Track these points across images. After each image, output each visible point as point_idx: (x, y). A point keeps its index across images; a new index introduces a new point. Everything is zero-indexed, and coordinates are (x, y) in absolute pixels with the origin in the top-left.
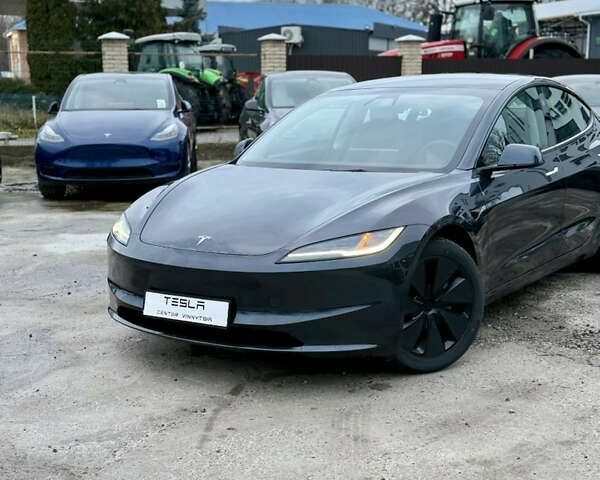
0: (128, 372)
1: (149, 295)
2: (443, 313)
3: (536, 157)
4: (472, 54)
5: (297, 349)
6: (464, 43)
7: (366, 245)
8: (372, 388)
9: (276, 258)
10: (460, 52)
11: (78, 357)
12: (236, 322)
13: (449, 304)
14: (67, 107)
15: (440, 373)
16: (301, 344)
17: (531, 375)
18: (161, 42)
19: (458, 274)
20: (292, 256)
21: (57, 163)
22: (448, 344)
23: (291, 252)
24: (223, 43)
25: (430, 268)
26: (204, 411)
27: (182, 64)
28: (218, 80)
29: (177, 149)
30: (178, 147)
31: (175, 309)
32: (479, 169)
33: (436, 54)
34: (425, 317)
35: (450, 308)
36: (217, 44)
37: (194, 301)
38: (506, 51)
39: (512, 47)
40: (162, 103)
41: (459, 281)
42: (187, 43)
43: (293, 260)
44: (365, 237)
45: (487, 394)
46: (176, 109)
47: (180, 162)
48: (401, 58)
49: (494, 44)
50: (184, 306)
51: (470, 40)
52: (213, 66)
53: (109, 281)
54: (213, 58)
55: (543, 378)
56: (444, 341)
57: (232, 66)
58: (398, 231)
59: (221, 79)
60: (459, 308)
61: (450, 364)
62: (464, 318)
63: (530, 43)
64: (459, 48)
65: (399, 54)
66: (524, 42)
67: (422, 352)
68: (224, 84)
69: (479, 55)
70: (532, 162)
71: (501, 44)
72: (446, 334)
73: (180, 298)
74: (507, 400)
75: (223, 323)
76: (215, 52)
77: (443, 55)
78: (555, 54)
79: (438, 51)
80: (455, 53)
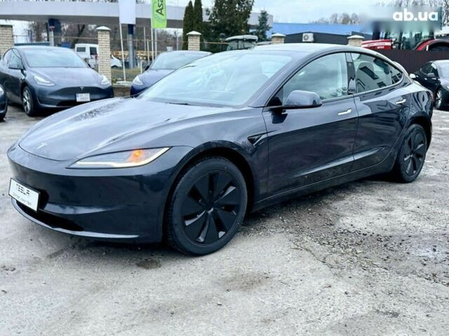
1: (12, 181)
2: (219, 212)
4: (395, 47)
5: (79, 233)
6: (391, 41)
9: (66, 164)
13: (223, 206)
19: (231, 184)
20: (79, 164)
22: (221, 234)
23: (79, 160)
31: (19, 194)
32: (271, 107)
33: (374, 47)
34: (206, 214)
35: (223, 208)
37: (25, 189)
39: (419, 44)
41: (231, 189)
42: (250, 41)
43: (78, 167)
50: (22, 192)
51: (394, 39)
56: (219, 231)
58: (164, 150)
60: (229, 208)
62: (233, 215)
64: (389, 44)
67: (202, 240)
69: (399, 48)
72: (220, 227)
73: (21, 186)
77: (379, 48)
78: (443, 48)
79: (375, 45)
80: (386, 47)
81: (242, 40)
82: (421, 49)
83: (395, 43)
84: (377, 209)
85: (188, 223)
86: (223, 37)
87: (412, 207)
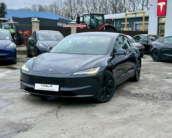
0: (29, 105)
1: (36, 84)
2: (107, 88)
3: (125, 52)
4: (89, 28)
6: (86, 25)
7: (91, 71)
8: (92, 106)
9: (71, 74)
10: (85, 27)
11: (13, 102)
12: (60, 90)
13: (108, 86)
15: (107, 103)
16: (77, 95)
17: (127, 103)
19: (111, 79)
22: (108, 96)
23: (74, 73)
24: (14, 21)
25: (105, 77)
26: (53, 112)
27: (3, 27)
28: (14, 32)
29: (14, 51)
30: (14, 50)
31: (44, 88)
32: (112, 54)
33: (79, 27)
34: (103, 89)
36: (12, 21)
37: (49, 85)
38: (97, 28)
39: (99, 26)
40: (8, 38)
41: (110, 81)
42: (5, 21)
43: (75, 75)
45: (119, 107)
46: (12, 40)
47: (15, 54)
48: (71, 28)
49: (94, 25)
51: (88, 24)
52: (12, 28)
53: (21, 80)
54: (12, 26)
55: (130, 103)
57: (17, 28)
58: (99, 68)
59: (15, 32)
60: (110, 87)
61: (108, 101)
62: (111, 89)
63: (103, 25)
64: (85, 26)
65: (70, 27)
66: (102, 25)
67: (103, 98)
68: (15, 33)
69: (90, 28)
70: (124, 53)
71: (96, 25)
72: (108, 94)
73: (45, 85)
74: (124, 107)
75: (57, 90)
76: (12, 24)
77: (81, 28)
82: (100, 29)
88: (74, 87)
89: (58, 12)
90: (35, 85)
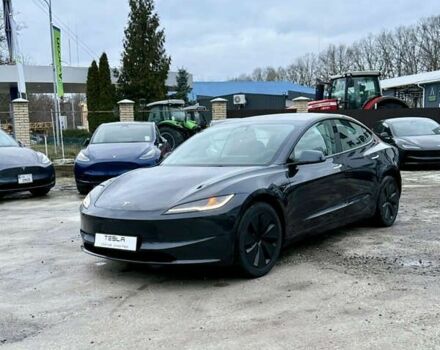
1: (97, 235)
2: (265, 244)
3: (321, 158)
4: (341, 107)
5: (174, 262)
6: (336, 101)
7: (212, 204)
9: (162, 212)
10: (335, 106)
13: (267, 239)
14: (94, 141)
16: (176, 259)
18: (161, 106)
19: (271, 222)
21: (87, 173)
22: (267, 261)
23: (170, 209)
24: (200, 105)
26: (121, 297)
27: (173, 118)
28: (194, 127)
31: (109, 242)
32: (288, 164)
33: (319, 108)
36: (196, 106)
37: (119, 237)
38: (362, 105)
40: (147, 138)
41: (271, 227)
42: (177, 106)
44: (212, 200)
46: (156, 142)
48: (296, 110)
50: (115, 240)
51: (340, 99)
52: (193, 118)
53: (81, 231)
54: (193, 114)
58: (231, 197)
62: (273, 246)
63: (377, 99)
64: (334, 104)
65: (295, 108)
66: (373, 99)
67: (257, 265)
68: (199, 129)
69: (345, 108)
70: (319, 160)
72: (267, 256)
73: (113, 236)
75: (134, 249)
76: (194, 110)
77: (324, 108)
78: (392, 105)
79: (320, 105)
80: (331, 107)
81: (167, 105)
82: (368, 107)
83: (341, 102)
84: (370, 244)
85: (248, 251)
86: (142, 102)
87: (397, 241)
88: (171, 241)
89: (307, 79)
90: (94, 236)
